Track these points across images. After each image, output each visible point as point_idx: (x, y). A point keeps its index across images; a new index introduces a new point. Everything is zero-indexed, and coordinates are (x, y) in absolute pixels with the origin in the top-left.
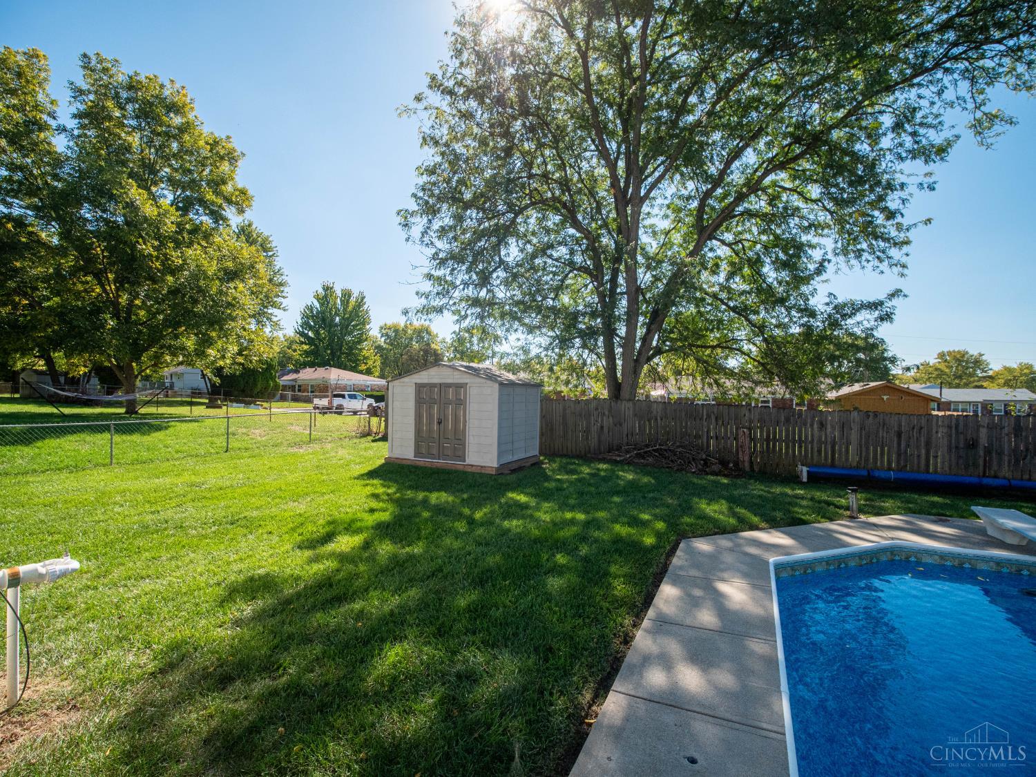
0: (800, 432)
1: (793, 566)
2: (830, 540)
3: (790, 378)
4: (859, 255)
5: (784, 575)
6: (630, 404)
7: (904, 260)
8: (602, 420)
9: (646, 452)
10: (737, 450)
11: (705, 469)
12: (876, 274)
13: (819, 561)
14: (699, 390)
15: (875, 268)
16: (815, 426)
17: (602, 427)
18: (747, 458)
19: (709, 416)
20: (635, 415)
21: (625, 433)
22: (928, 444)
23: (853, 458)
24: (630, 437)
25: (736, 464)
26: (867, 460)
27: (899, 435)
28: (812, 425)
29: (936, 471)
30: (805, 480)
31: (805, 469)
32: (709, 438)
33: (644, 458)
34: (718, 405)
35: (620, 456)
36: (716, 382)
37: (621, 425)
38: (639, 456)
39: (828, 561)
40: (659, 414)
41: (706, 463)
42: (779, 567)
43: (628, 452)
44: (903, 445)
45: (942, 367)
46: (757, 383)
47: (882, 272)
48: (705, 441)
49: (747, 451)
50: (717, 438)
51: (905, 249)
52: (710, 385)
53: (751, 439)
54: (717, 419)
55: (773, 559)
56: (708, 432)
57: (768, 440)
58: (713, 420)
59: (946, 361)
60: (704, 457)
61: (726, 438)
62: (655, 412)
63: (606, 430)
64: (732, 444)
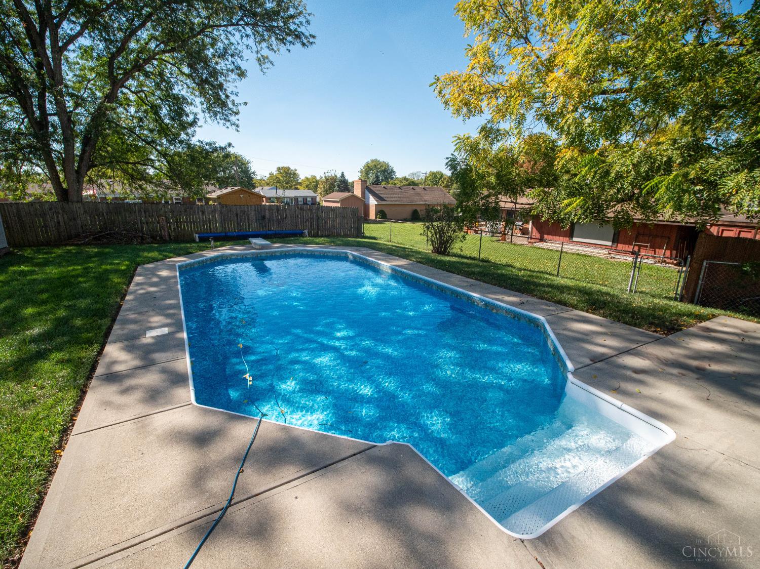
0: (193, 217)
1: (186, 266)
2: (202, 256)
3: (186, 185)
4: (215, 114)
5: (183, 269)
6: (79, 205)
7: (237, 122)
8: (57, 217)
9: (100, 236)
10: (160, 229)
11: (142, 241)
12: (225, 128)
13: (194, 263)
14: (128, 192)
15: (224, 125)
16: (200, 213)
17: (59, 223)
18: (166, 233)
19: (139, 211)
20: (86, 212)
21: (80, 225)
22: (248, 219)
23: (219, 229)
24: (84, 228)
25: (161, 237)
26: (225, 228)
27: (237, 215)
28: (198, 212)
29: (252, 231)
30: (197, 240)
31: (197, 235)
32: (142, 223)
33: (100, 240)
34: (144, 202)
35: (80, 241)
36: (140, 187)
37: (75, 219)
38: (95, 239)
39: (199, 262)
40: (105, 211)
41: (142, 238)
42: (180, 267)
43: (86, 237)
44: (239, 220)
45: (279, 176)
46: (168, 188)
47: (228, 127)
48: (140, 225)
49: (166, 229)
50: (147, 223)
51: (237, 116)
52: (136, 189)
53: (168, 223)
54: (145, 212)
55: (178, 264)
56: (141, 220)
57: (177, 222)
58: (143, 213)
59: (281, 173)
60: (141, 235)
61: (152, 223)
62: (101, 210)
63: (62, 224)
64: (157, 227)
